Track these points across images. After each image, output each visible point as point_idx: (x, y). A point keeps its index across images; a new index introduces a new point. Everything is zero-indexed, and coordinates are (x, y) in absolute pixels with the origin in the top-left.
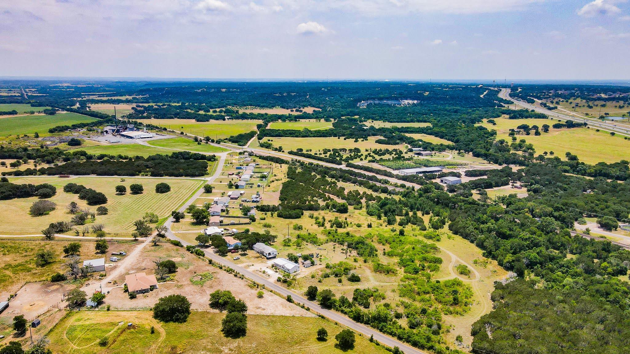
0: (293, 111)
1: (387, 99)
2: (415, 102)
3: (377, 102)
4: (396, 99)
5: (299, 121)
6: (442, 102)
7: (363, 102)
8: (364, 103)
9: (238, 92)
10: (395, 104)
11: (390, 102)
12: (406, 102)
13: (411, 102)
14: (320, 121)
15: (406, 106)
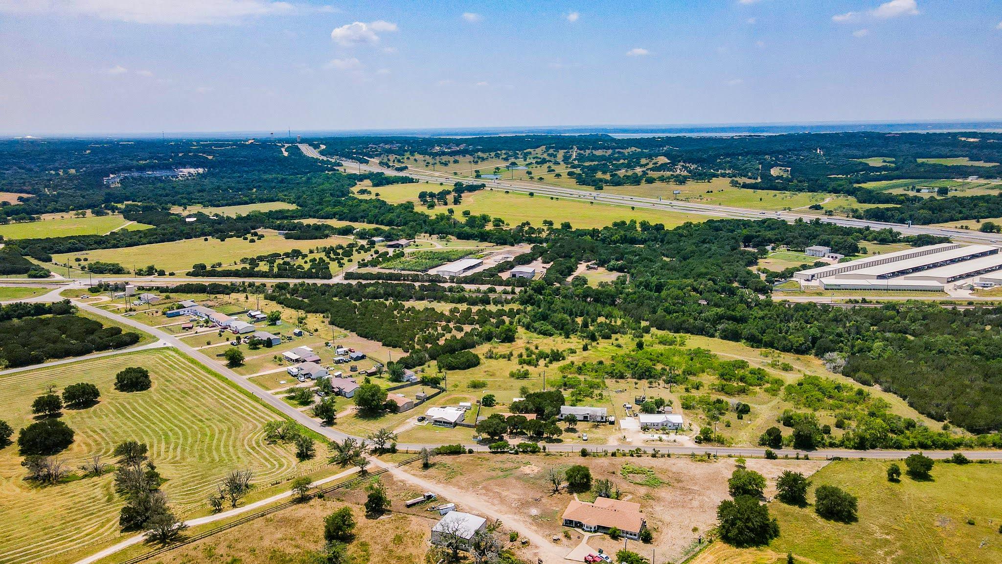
1: (153, 167)
2: (201, 170)
3: (136, 174)
4: (168, 167)
6: (246, 169)
7: (112, 176)
8: (114, 178)
10: (168, 176)
11: (158, 174)
12: (186, 171)
13: (192, 170)
14: (84, 214)
15: (188, 179)
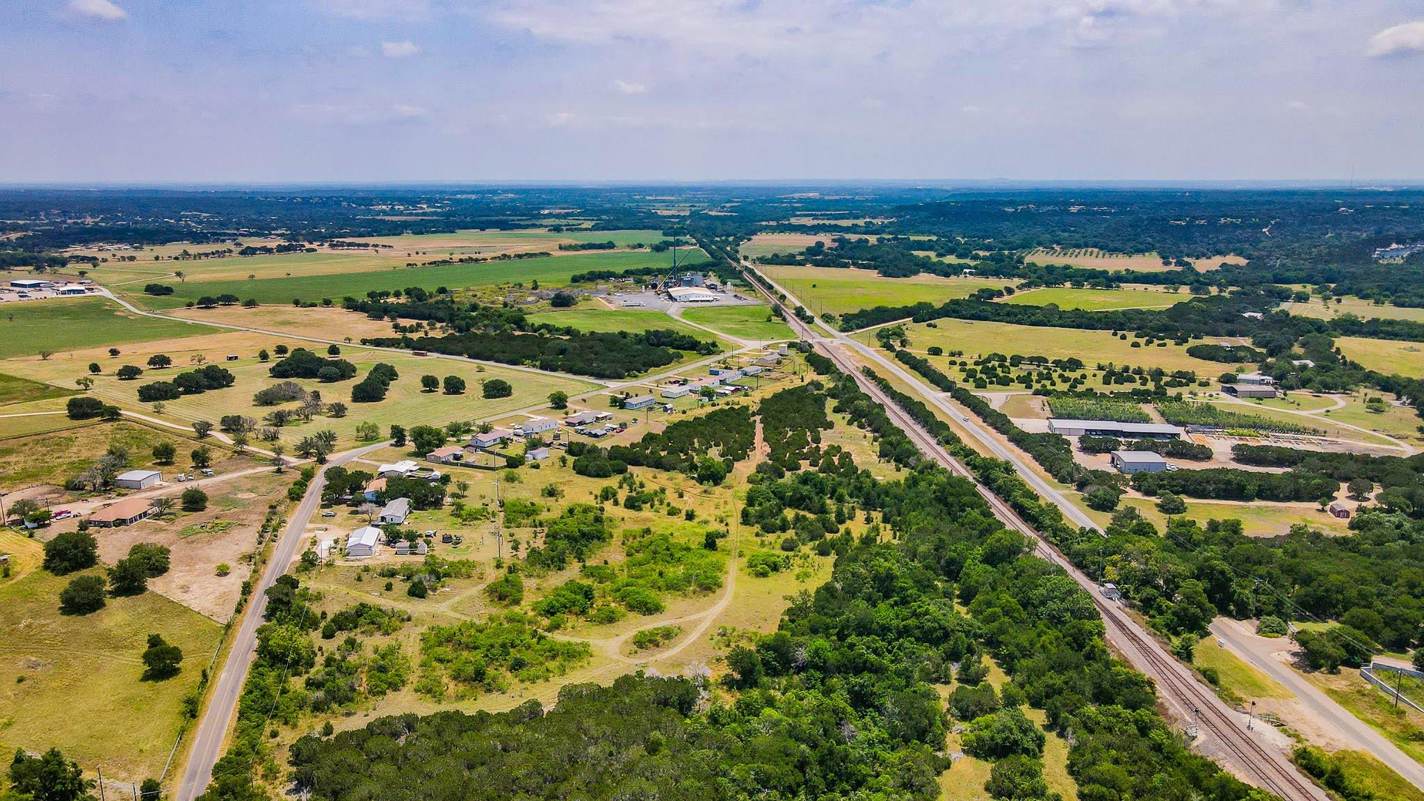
0: (1170, 263)
5: (1119, 287)
7: (1394, 246)
9: (1110, 214)
14: (1176, 289)
